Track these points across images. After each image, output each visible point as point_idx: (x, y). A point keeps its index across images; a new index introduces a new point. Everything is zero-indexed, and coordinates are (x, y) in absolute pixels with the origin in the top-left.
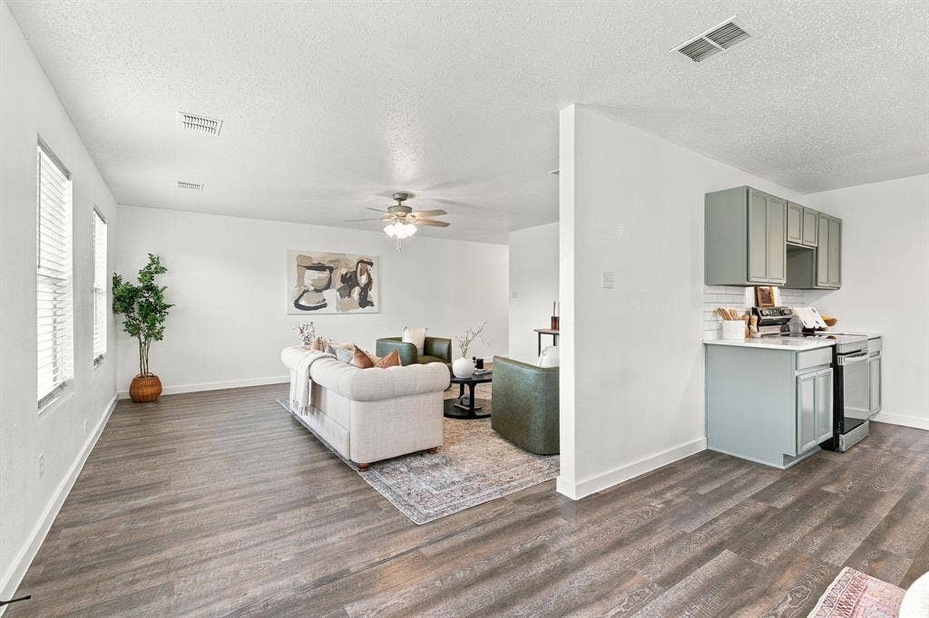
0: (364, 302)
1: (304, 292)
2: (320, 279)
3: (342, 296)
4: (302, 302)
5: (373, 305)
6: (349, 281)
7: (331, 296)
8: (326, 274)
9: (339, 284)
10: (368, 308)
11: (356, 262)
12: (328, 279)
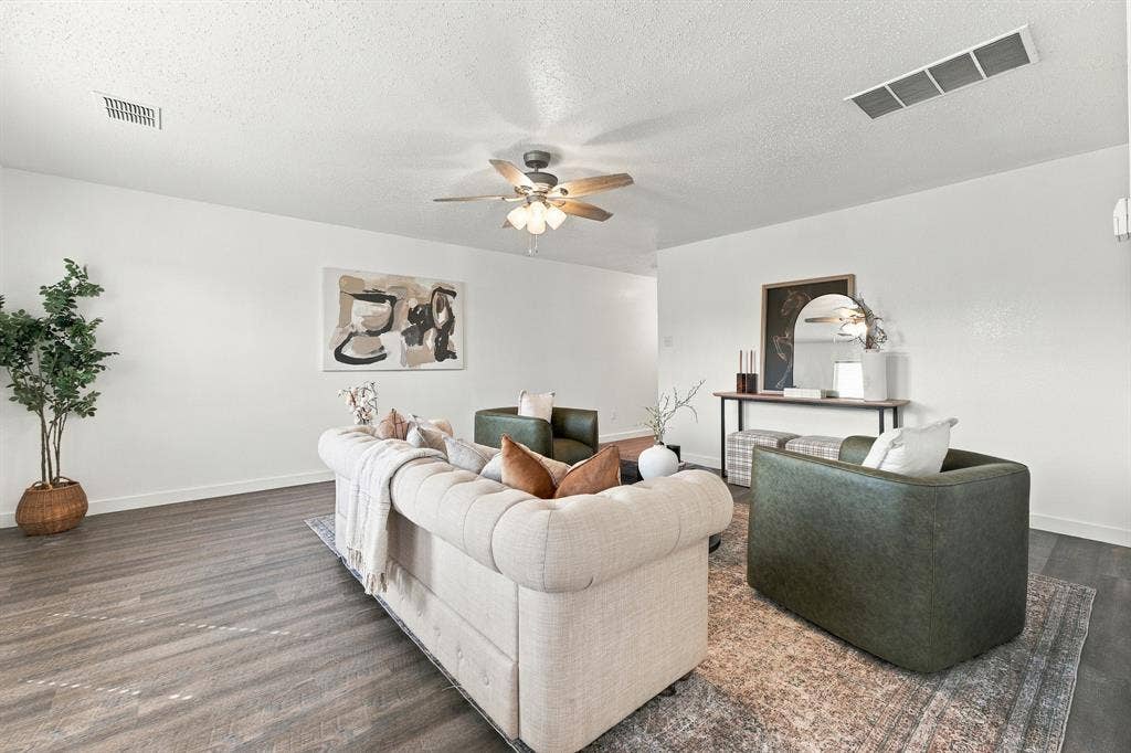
0: (443, 352)
1: (351, 335)
2: (376, 316)
3: (409, 342)
4: (348, 351)
5: (455, 357)
6: (421, 320)
7: (393, 341)
8: (386, 307)
9: (405, 324)
10: (448, 362)
11: (430, 289)
12: (387, 317)
